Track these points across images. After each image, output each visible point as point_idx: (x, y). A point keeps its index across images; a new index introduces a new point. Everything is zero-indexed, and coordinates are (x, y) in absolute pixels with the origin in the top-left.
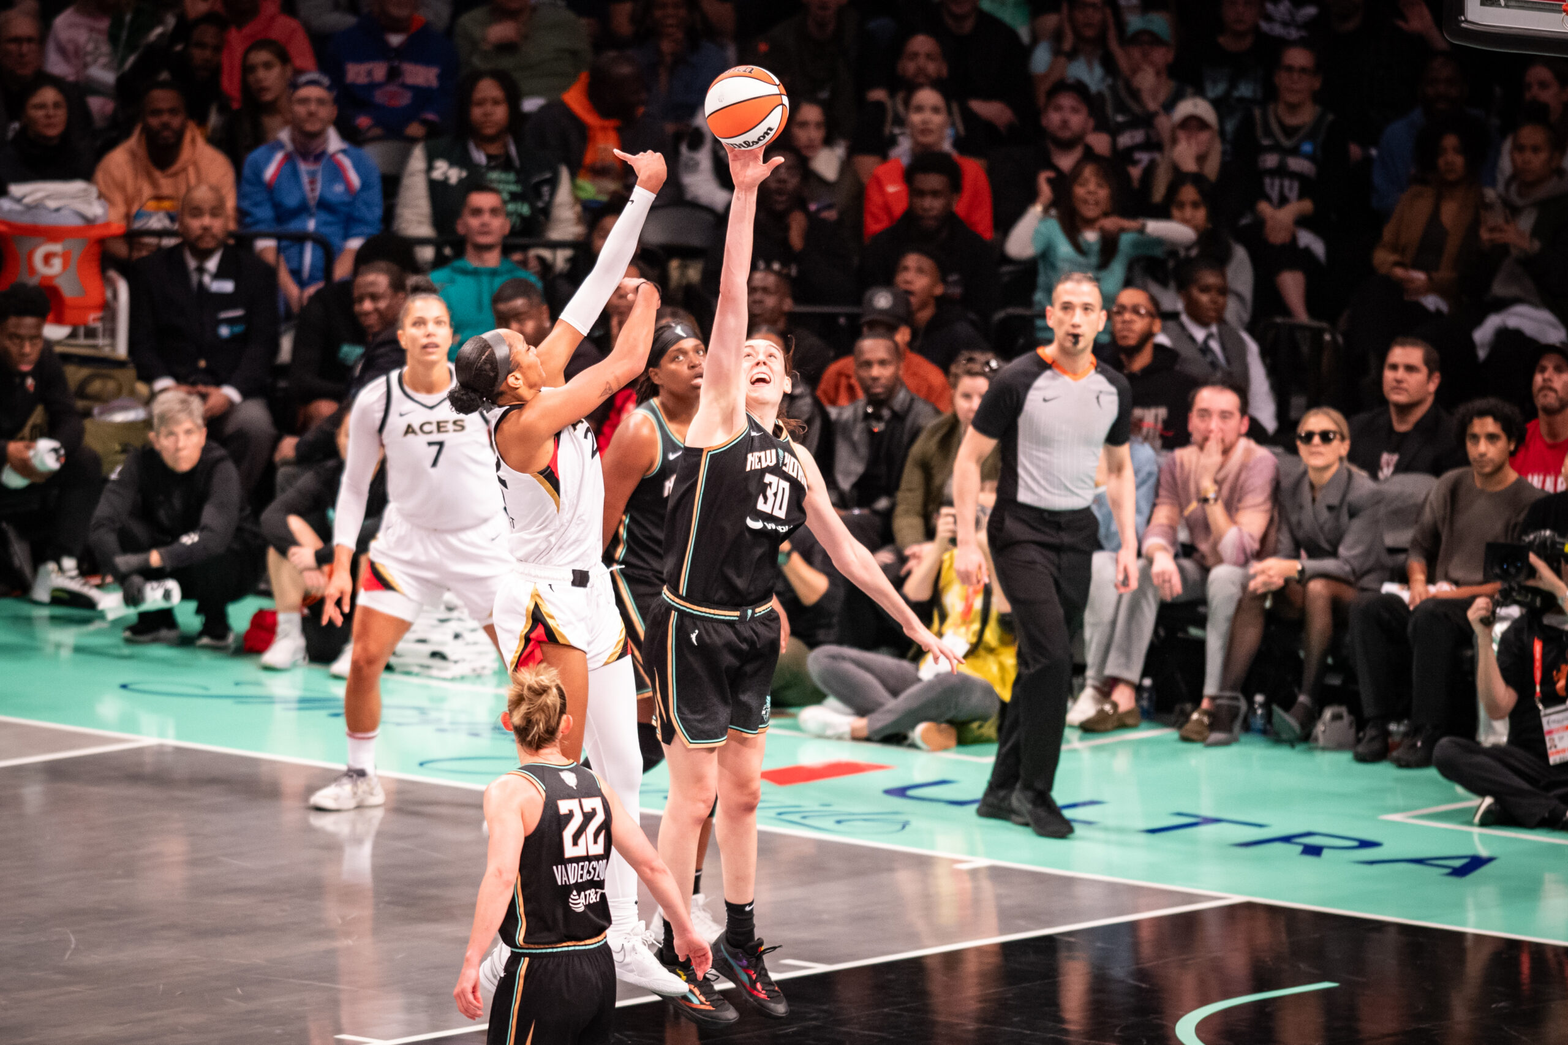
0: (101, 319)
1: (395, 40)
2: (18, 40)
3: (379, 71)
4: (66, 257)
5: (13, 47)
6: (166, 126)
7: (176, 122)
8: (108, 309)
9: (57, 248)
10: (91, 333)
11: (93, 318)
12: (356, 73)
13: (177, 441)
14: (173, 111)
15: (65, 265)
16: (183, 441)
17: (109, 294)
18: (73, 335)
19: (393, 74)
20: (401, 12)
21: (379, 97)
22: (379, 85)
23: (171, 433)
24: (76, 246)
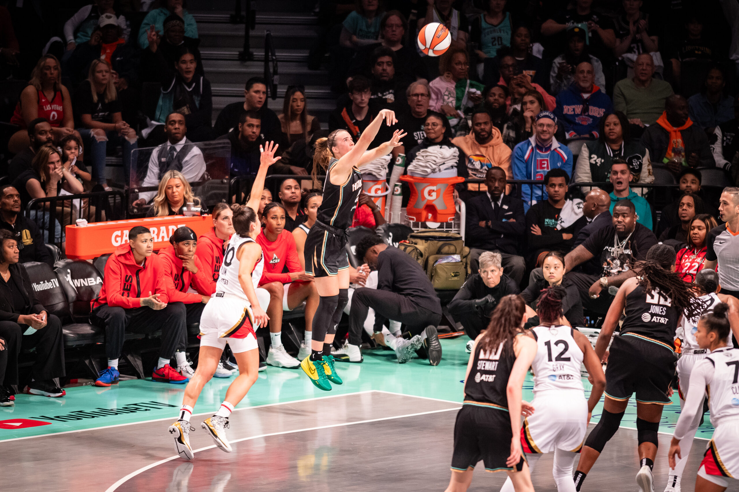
0: (453, 219)
1: (586, 96)
2: (417, 95)
3: (579, 109)
4: (438, 192)
5: (415, 98)
6: (483, 130)
7: (487, 128)
8: (457, 216)
9: (434, 188)
10: (449, 226)
11: (450, 219)
12: (568, 110)
13: (488, 275)
14: (485, 123)
15: (438, 196)
16: (490, 275)
17: (457, 209)
18: (441, 227)
19: (585, 110)
20: (587, 85)
21: (577, 120)
22: (578, 115)
23: (485, 271)
24: (442, 187)
